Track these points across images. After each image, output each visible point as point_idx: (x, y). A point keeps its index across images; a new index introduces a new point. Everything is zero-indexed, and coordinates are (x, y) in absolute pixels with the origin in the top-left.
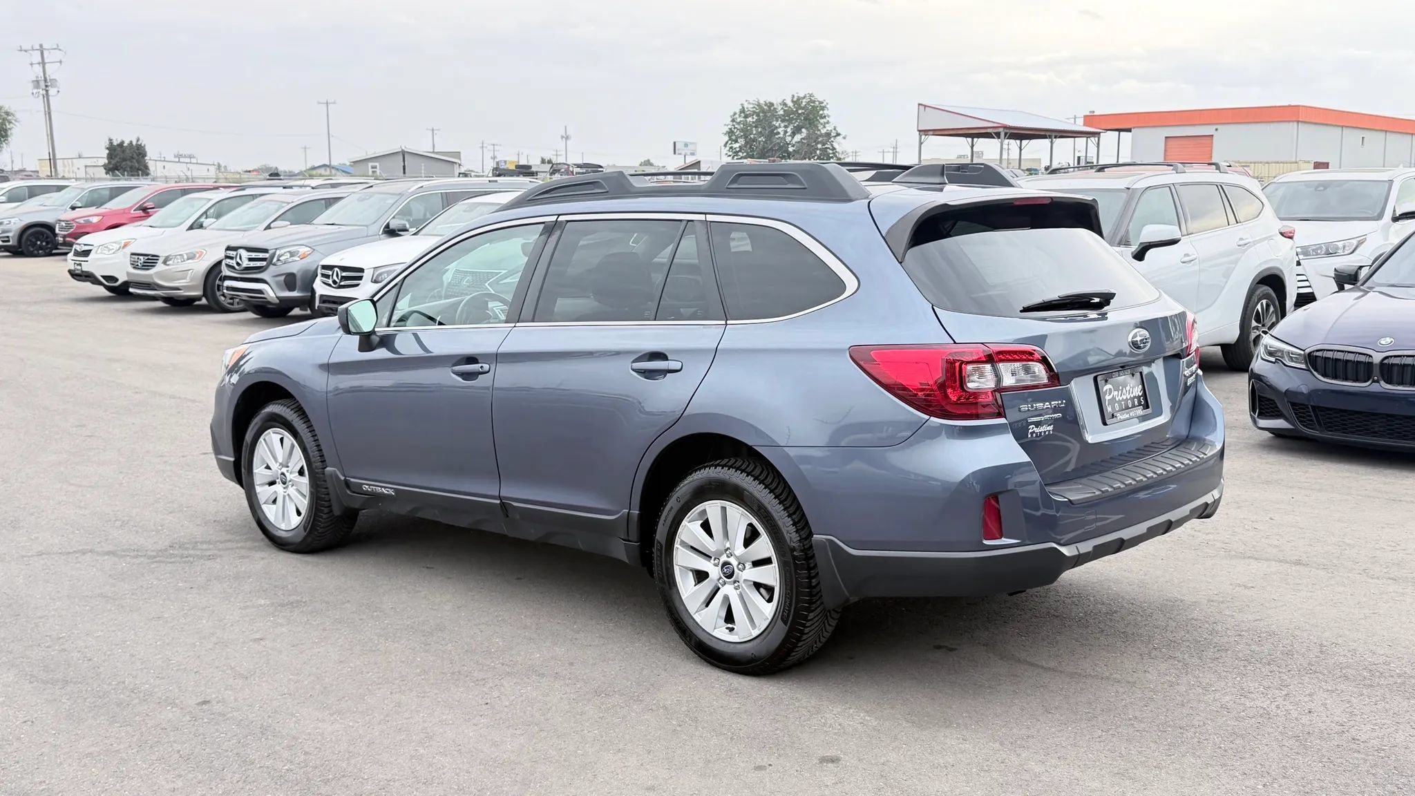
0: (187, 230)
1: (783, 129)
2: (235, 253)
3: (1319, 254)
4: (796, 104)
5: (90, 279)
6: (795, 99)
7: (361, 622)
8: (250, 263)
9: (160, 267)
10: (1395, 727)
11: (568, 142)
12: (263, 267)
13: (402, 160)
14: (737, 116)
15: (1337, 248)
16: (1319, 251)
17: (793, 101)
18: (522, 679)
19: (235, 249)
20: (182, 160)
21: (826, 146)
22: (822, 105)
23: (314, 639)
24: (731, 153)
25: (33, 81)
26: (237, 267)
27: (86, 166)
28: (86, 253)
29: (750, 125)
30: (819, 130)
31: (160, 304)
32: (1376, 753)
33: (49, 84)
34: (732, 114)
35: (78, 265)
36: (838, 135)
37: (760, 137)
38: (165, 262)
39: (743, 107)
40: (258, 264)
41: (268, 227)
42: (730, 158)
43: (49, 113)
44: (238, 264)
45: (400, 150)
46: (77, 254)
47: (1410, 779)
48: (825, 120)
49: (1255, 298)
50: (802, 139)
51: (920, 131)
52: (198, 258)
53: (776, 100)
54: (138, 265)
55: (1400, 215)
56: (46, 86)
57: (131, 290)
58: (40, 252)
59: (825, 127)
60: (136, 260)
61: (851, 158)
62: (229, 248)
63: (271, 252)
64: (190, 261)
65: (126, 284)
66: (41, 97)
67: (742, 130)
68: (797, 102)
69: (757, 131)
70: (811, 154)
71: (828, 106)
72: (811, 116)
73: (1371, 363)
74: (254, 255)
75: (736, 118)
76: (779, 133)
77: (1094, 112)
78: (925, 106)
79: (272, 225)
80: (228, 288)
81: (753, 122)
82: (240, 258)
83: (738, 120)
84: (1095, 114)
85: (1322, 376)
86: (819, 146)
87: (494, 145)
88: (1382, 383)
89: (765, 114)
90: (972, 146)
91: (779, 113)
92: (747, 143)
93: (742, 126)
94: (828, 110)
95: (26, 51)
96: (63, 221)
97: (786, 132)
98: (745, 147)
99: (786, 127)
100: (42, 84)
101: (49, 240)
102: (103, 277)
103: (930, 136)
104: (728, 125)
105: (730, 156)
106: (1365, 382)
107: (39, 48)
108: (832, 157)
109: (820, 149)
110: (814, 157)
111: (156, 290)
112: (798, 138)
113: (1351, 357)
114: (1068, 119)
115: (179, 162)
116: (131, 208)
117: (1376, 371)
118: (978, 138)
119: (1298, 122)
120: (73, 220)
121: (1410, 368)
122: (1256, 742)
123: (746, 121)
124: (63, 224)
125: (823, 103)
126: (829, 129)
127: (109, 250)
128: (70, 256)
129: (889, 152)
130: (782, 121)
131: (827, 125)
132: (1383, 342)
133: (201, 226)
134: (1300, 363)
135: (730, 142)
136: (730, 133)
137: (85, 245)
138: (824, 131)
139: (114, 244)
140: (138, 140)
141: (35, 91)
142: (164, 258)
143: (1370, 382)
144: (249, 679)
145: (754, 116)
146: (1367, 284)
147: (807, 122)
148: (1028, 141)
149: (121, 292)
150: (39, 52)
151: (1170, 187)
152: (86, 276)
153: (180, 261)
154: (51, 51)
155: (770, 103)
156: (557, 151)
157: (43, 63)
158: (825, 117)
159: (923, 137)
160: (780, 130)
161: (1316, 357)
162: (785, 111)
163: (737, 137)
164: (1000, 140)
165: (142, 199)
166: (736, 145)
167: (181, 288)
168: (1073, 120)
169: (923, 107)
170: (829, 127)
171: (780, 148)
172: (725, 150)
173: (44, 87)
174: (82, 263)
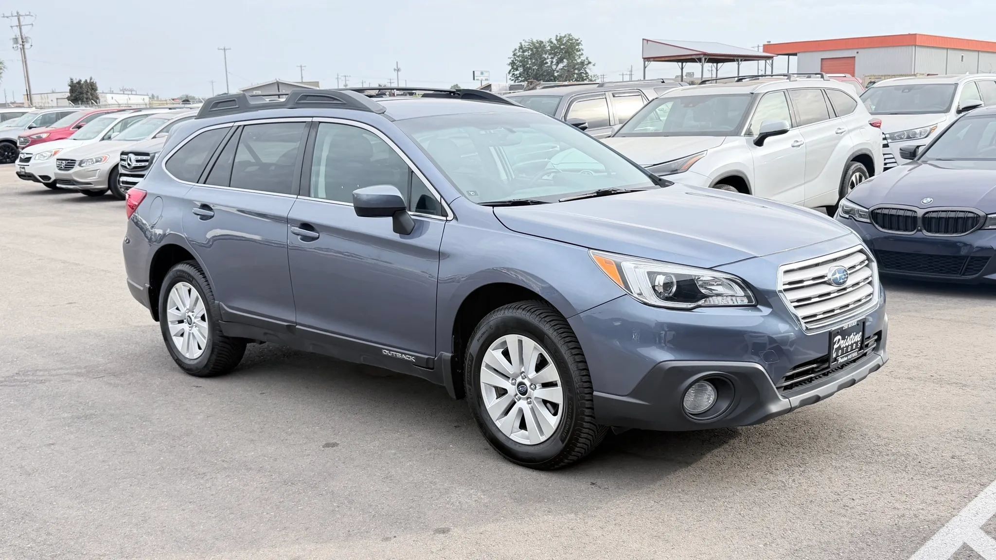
0: (100, 141)
1: (551, 60)
2: (126, 156)
3: (903, 139)
4: (559, 41)
5: (31, 178)
6: (558, 38)
7: (131, 429)
8: (137, 163)
9: (77, 168)
10: (879, 496)
11: (399, 73)
12: (146, 166)
13: (277, 88)
14: (517, 51)
15: (915, 134)
16: (902, 137)
17: (556, 40)
18: (233, 473)
19: (126, 154)
20: (125, 92)
21: (581, 71)
22: (577, 42)
23: (91, 443)
24: (513, 78)
25: (13, 39)
26: (128, 167)
27: (57, 99)
28: (28, 160)
29: (527, 58)
30: (576, 60)
31: (81, 195)
32: (858, 517)
33: (25, 40)
34: (513, 50)
35: (23, 168)
36: (589, 63)
37: (534, 66)
38: (80, 165)
39: (521, 45)
40: (143, 164)
41: (154, 137)
42: (513, 82)
43: (25, 62)
44: (129, 165)
45: (276, 81)
46: (22, 160)
47: (879, 538)
48: (580, 53)
49: (850, 172)
50: (563, 67)
51: (644, 59)
52: (104, 161)
53: (545, 39)
54: (61, 167)
55: (962, 109)
56: (23, 42)
57: (58, 185)
58: (8, 160)
59: (580, 58)
60: (60, 164)
61: (600, 79)
62: (123, 153)
63: (151, 155)
64: (98, 163)
65: (55, 182)
66: (19, 50)
67: (521, 61)
68: (559, 40)
69: (531, 62)
70: (571, 77)
71: (581, 43)
72: (570, 50)
73: (916, 217)
74: (139, 158)
75: (517, 53)
76: (547, 63)
77: (770, 42)
78: (648, 40)
79: (157, 136)
80: (123, 182)
81: (529, 55)
82: (130, 160)
83: (518, 54)
84: (771, 43)
85: (881, 227)
86: (576, 71)
87: (345, 76)
88: (924, 231)
89: (537, 50)
90: (682, 69)
91: (547, 49)
92: (524, 70)
93: (521, 58)
94: (582, 45)
95: (7, 17)
96: (22, 137)
97: (552, 62)
98: (524, 73)
99: (552, 58)
100: (20, 41)
101: (13, 151)
102: (40, 176)
103: (652, 62)
104: (510, 58)
105: (513, 80)
106: (912, 231)
107: (16, 15)
108: (586, 79)
109: (577, 74)
110: (572, 80)
111: (74, 185)
112: (561, 66)
113: (901, 213)
114: (753, 47)
115: (124, 94)
116: (70, 127)
117: (920, 223)
118: (686, 62)
119: (915, 46)
120: (29, 136)
121: (944, 220)
122: (769, 510)
123: (524, 55)
124: (22, 139)
125: (578, 40)
126: (583, 59)
127: (44, 157)
128: (17, 162)
129: (626, 75)
130: (550, 54)
131: (581, 56)
132: (925, 201)
133: (110, 138)
134: (867, 218)
135: (512, 70)
136: (513, 64)
137: (27, 154)
138: (579, 61)
139: (47, 153)
140: (91, 79)
141: (15, 46)
142: (79, 162)
143: (915, 231)
144: (31, 475)
145: (529, 51)
146: (922, 159)
147: (567, 54)
148: (722, 64)
149: (53, 187)
150: (16, 18)
151: (784, 92)
152: (29, 176)
153: (91, 163)
154: (26, 17)
155: (540, 41)
156: (390, 80)
157: (20, 26)
158: (580, 50)
159: (646, 63)
160: (548, 61)
161: (877, 213)
162: (551, 47)
163: (518, 67)
164: (701, 64)
165: (78, 120)
166: (517, 72)
167: (92, 183)
168: (757, 48)
169: (646, 41)
170: (583, 58)
171: (548, 74)
172: (509, 76)
173: (21, 43)
174: (25, 167)
